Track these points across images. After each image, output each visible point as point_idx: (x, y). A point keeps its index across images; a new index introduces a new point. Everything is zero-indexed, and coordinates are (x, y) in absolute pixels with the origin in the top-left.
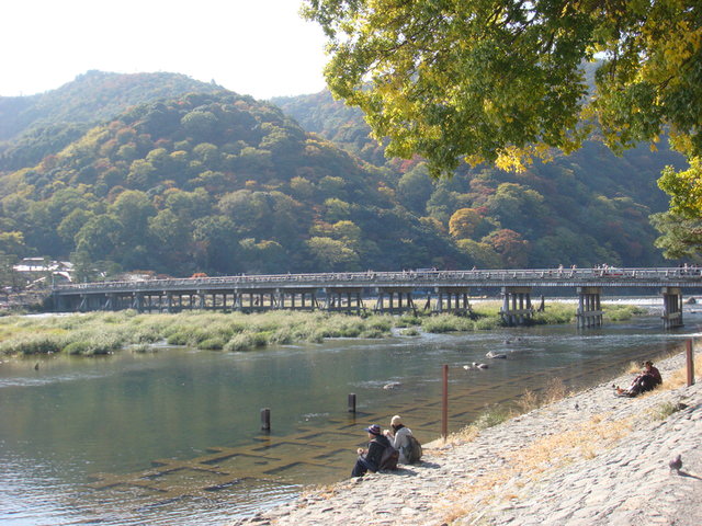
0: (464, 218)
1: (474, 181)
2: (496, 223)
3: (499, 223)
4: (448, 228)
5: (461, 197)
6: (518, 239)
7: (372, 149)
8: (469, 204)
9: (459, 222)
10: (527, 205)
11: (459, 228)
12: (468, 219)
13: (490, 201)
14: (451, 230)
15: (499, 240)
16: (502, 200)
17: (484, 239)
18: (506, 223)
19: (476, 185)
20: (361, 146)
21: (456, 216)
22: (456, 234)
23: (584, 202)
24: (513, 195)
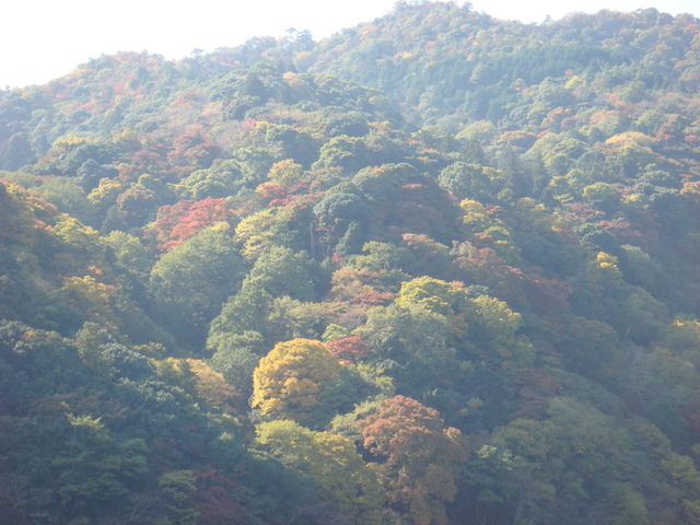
0: (293, 366)
1: (346, 270)
2: (379, 381)
3: (389, 380)
4: (249, 391)
5: (298, 310)
6: (428, 424)
7: (115, 193)
8: (317, 328)
9: (279, 375)
10: (475, 336)
11: (276, 390)
12: (304, 368)
13: (375, 321)
14: (258, 396)
15: (375, 426)
16: (405, 322)
17: (337, 421)
18: (409, 381)
19: (347, 281)
20: (91, 184)
21: (274, 359)
22: (267, 406)
23: (647, 339)
24: (436, 308)
